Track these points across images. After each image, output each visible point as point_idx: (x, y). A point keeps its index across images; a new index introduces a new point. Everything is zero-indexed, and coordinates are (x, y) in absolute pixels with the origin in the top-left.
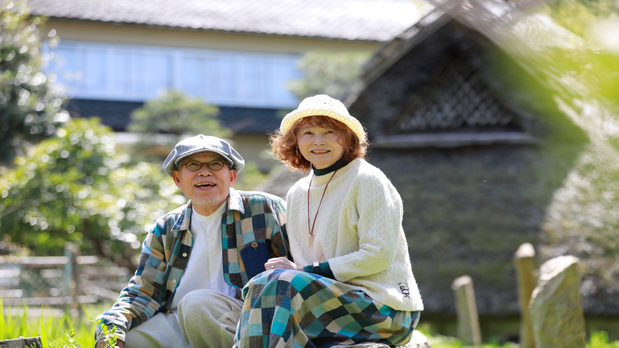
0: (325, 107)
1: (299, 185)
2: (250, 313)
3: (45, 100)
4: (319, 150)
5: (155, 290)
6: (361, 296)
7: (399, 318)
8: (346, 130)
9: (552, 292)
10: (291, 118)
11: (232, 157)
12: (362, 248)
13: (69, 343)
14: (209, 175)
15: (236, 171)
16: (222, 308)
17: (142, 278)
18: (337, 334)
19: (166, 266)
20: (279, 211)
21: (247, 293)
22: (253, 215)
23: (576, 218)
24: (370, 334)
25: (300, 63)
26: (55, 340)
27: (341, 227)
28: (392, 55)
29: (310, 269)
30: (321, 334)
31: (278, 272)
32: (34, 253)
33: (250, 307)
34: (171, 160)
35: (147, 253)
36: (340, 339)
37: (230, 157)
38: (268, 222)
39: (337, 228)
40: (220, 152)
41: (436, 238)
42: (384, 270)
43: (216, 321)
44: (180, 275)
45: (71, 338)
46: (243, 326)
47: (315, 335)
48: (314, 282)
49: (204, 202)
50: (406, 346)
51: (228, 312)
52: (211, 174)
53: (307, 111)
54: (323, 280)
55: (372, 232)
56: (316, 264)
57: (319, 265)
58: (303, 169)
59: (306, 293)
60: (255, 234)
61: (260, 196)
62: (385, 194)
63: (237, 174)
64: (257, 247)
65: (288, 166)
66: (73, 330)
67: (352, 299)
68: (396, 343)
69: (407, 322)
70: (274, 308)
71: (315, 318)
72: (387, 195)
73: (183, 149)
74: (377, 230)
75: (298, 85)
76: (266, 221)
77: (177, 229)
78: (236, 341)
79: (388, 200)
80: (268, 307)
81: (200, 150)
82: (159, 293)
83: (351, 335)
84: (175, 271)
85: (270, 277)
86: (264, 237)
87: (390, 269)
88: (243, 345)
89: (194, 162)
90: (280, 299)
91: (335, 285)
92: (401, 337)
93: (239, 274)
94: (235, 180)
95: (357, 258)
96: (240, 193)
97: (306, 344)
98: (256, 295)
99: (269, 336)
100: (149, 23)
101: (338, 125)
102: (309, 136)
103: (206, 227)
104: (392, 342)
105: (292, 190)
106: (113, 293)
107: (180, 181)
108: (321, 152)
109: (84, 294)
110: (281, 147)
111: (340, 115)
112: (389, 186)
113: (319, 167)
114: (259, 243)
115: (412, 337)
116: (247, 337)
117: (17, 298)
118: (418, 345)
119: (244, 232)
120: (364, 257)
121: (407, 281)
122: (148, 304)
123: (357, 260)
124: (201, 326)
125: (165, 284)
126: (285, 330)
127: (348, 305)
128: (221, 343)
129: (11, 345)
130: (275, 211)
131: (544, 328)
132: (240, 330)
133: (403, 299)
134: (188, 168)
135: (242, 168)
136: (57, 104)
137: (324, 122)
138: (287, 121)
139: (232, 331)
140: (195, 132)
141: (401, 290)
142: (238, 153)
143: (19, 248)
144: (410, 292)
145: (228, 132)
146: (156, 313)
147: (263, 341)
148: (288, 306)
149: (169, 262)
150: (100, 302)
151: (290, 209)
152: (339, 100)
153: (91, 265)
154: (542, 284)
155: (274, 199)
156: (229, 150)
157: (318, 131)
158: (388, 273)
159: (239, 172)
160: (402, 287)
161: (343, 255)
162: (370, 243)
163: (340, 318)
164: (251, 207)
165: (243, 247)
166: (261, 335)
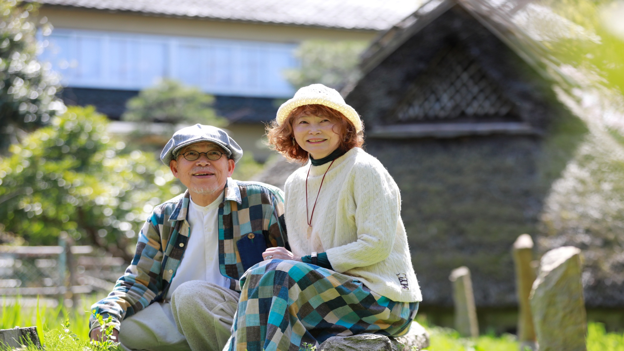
0: (320, 96)
1: (297, 175)
2: (247, 303)
3: (39, 88)
4: (315, 139)
5: (151, 279)
6: (359, 287)
7: (397, 310)
8: (341, 118)
9: (553, 283)
10: (285, 108)
11: (230, 147)
12: (360, 239)
13: (65, 333)
14: (207, 165)
15: (234, 161)
16: (216, 299)
17: (138, 267)
18: (336, 325)
19: (163, 255)
20: (277, 201)
21: (244, 283)
22: (250, 205)
23: (574, 209)
24: (368, 324)
25: (297, 52)
26: (50, 330)
27: (338, 218)
28: (390, 44)
29: (308, 260)
30: (318, 324)
31: (276, 262)
32: (28, 243)
33: (247, 297)
34: (168, 150)
35: (143, 242)
36: (338, 330)
37: (229, 147)
38: (266, 212)
39: (335, 218)
40: (218, 142)
41: (433, 229)
42: (383, 261)
43: (209, 312)
44: (176, 266)
45: (66, 328)
46: (240, 316)
47: (312, 326)
48: (312, 272)
49: (202, 190)
50: (404, 337)
51: (221, 303)
52: (209, 164)
53: (302, 100)
54: (321, 271)
55: (370, 222)
56: (314, 255)
57: (316, 256)
58: (300, 160)
59: (304, 283)
60: (252, 225)
61: (257, 186)
62: (382, 184)
63: (235, 164)
64: (253, 239)
65: (285, 156)
66: (68, 320)
67: (350, 290)
68: (394, 334)
69: (406, 314)
70: (271, 299)
71: (312, 308)
72: (383, 185)
73: (181, 139)
74: (374, 220)
75: (294, 74)
76: (263, 212)
77: (174, 219)
78: (233, 331)
79: (385, 189)
80: (266, 297)
81: (198, 140)
82: (155, 283)
83: (349, 325)
84: (172, 261)
85: (267, 267)
86: (262, 228)
87: (389, 259)
88: (240, 335)
89: (192, 152)
90: (277, 289)
91: (333, 275)
92: (399, 328)
93: (235, 265)
94: (233, 170)
95: (355, 248)
96: (238, 183)
97: (303, 335)
98: (253, 285)
99: (267, 327)
100: (144, 11)
101: (333, 113)
102: (305, 125)
103: (204, 217)
104: (390, 334)
105: (290, 179)
106: (107, 283)
107: (178, 171)
108: (317, 141)
109: (78, 284)
110: (278, 138)
111: (335, 103)
112: (386, 176)
113: (317, 157)
114: (256, 235)
115: (410, 328)
116: (244, 328)
117: (11, 288)
118: (416, 336)
119: (240, 223)
120: (362, 247)
121: (405, 272)
122: (144, 293)
123: (355, 251)
124: (195, 317)
125: (161, 274)
126: (283, 320)
127: (346, 295)
128: (215, 334)
129: (6, 335)
130: (273, 201)
131: (545, 319)
132: (237, 320)
133: (402, 290)
134: (186, 157)
135: (240, 157)
136: (52, 91)
137: (319, 111)
138: (283, 111)
139: (227, 322)
140: (191, 122)
141: (400, 281)
142: (236, 143)
143: (13, 237)
144: (408, 283)
145: (224, 121)
146: (152, 302)
147: (260, 332)
148: (286, 297)
149: (165, 252)
150: (94, 292)
151: (288, 199)
152: (334, 89)
153: (86, 255)
154: (544, 275)
155: (272, 189)
156: (227, 140)
157: (313, 120)
158: (387, 264)
159: (237, 162)
160: (401, 278)
161: (341, 246)
162: (367, 234)
163: (337, 309)
164: (248, 197)
165: (240, 238)
166: (258, 325)
